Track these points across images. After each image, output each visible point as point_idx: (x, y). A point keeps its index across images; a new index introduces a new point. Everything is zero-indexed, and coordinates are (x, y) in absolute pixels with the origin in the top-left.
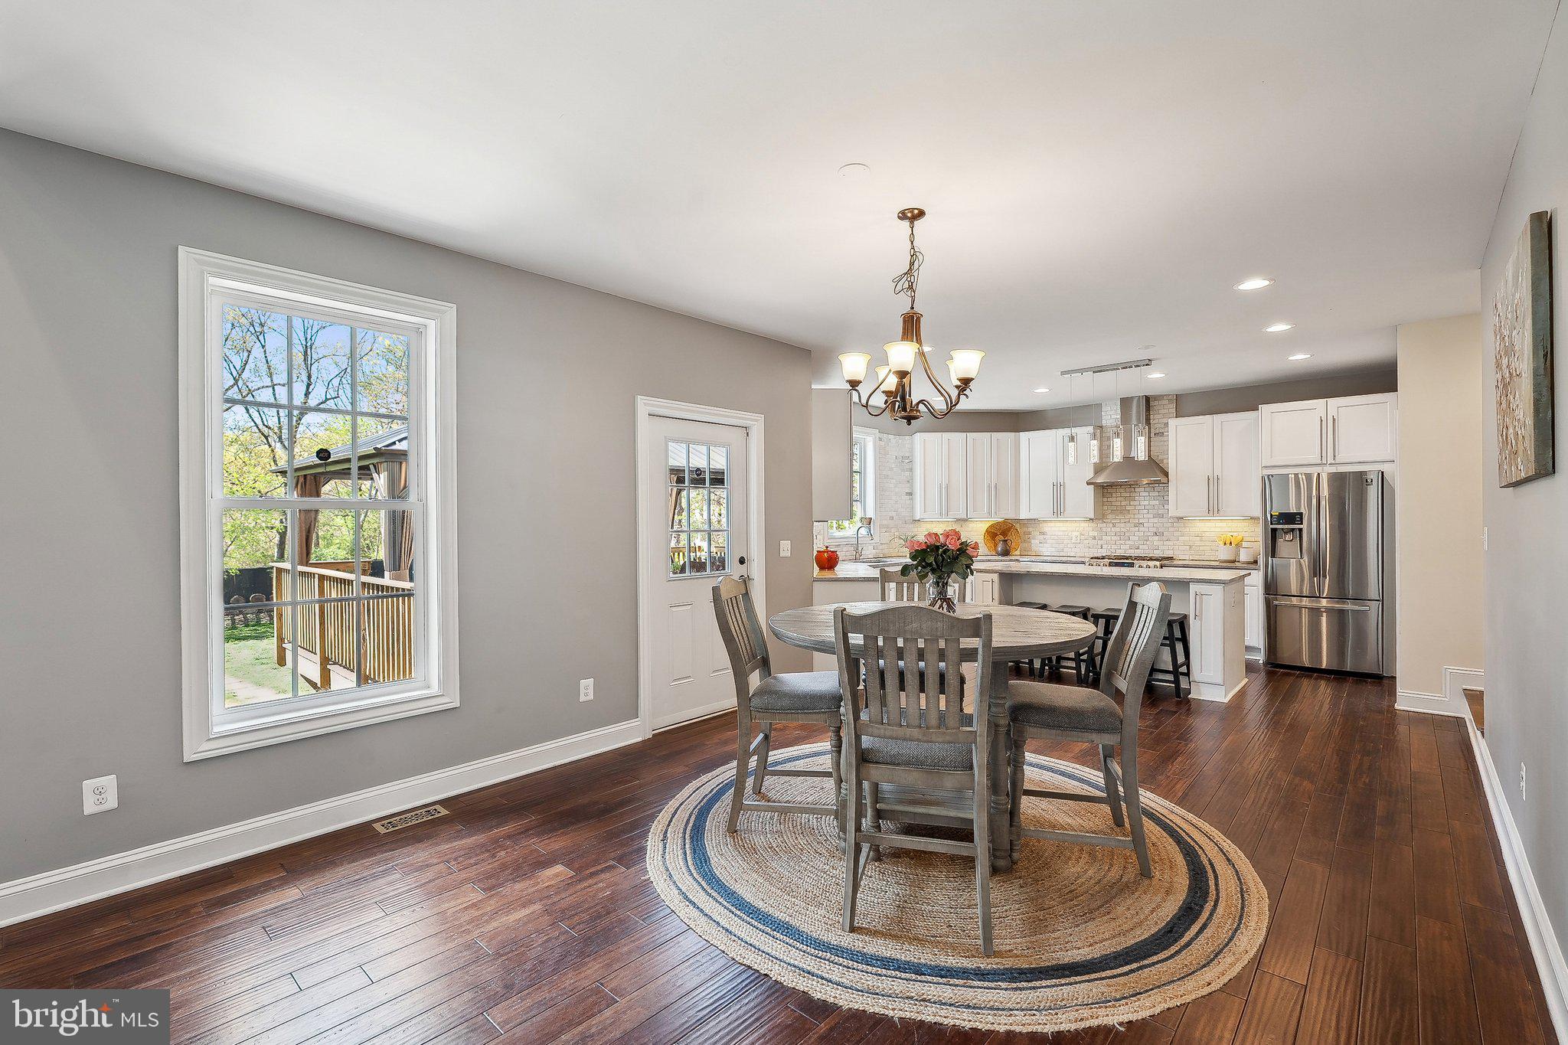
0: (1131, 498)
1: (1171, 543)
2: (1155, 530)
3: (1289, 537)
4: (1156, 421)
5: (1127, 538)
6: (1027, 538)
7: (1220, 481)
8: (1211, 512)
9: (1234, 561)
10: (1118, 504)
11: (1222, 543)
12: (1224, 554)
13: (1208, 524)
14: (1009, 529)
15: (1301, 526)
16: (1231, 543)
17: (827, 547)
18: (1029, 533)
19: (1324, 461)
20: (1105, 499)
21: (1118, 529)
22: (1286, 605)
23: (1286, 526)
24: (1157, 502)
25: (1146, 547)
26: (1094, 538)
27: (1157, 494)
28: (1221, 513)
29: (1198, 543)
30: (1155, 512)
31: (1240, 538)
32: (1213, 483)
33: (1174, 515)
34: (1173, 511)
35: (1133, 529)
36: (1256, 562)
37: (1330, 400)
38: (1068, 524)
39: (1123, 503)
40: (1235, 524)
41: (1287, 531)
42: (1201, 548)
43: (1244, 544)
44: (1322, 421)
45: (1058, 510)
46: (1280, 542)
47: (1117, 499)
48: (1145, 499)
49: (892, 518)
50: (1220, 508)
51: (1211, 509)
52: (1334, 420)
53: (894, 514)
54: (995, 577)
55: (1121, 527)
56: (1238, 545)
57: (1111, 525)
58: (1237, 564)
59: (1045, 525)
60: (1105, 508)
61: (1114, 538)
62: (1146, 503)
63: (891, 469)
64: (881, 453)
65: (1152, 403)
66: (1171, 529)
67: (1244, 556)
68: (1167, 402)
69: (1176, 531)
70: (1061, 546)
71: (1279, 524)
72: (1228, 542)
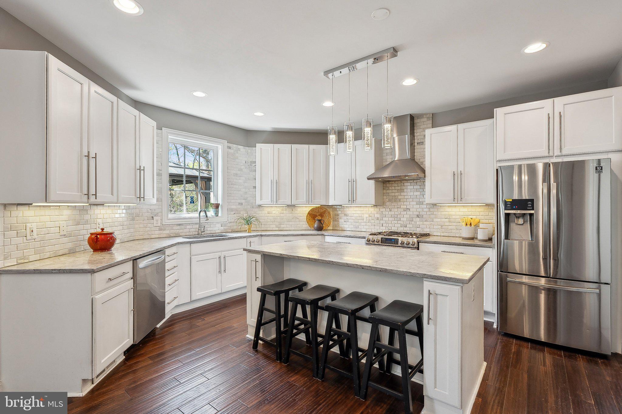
0: (402, 190)
1: (428, 223)
2: (417, 213)
3: (521, 221)
4: (418, 134)
5: (399, 219)
6: (336, 219)
7: (463, 175)
8: (456, 200)
9: (472, 239)
10: (393, 194)
11: (464, 224)
12: (466, 232)
13: (454, 209)
14: (324, 212)
15: (532, 212)
16: (471, 224)
17: (103, 229)
18: (338, 215)
19: (551, 154)
20: (385, 191)
21: (393, 213)
22: (515, 282)
23: (519, 212)
24: (418, 193)
25: (411, 226)
26: (378, 219)
27: (419, 187)
28: (463, 201)
29: (447, 224)
30: (418, 200)
31: (477, 220)
32: (458, 177)
33: (428, 202)
34: (428, 199)
35: (403, 213)
36: (490, 239)
37: (557, 100)
38: (362, 209)
39: (396, 194)
40: (473, 209)
41: (518, 216)
42: (450, 227)
43: (481, 226)
44: (549, 118)
45: (352, 200)
46: (513, 226)
47: (393, 191)
48: (410, 190)
49: (241, 204)
50: (463, 197)
51: (456, 197)
52: (560, 116)
53: (243, 201)
54: (259, 257)
55: (395, 211)
56: (477, 226)
57: (388, 210)
58: (476, 242)
59: (347, 209)
60: (385, 197)
61: (390, 219)
62: (412, 193)
63: (241, 170)
64: (227, 158)
65: (416, 121)
66: (428, 213)
67: (481, 235)
68: (425, 119)
69: (432, 214)
70: (357, 224)
71: (512, 209)
72: (469, 223)
